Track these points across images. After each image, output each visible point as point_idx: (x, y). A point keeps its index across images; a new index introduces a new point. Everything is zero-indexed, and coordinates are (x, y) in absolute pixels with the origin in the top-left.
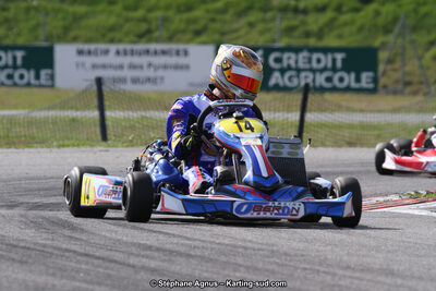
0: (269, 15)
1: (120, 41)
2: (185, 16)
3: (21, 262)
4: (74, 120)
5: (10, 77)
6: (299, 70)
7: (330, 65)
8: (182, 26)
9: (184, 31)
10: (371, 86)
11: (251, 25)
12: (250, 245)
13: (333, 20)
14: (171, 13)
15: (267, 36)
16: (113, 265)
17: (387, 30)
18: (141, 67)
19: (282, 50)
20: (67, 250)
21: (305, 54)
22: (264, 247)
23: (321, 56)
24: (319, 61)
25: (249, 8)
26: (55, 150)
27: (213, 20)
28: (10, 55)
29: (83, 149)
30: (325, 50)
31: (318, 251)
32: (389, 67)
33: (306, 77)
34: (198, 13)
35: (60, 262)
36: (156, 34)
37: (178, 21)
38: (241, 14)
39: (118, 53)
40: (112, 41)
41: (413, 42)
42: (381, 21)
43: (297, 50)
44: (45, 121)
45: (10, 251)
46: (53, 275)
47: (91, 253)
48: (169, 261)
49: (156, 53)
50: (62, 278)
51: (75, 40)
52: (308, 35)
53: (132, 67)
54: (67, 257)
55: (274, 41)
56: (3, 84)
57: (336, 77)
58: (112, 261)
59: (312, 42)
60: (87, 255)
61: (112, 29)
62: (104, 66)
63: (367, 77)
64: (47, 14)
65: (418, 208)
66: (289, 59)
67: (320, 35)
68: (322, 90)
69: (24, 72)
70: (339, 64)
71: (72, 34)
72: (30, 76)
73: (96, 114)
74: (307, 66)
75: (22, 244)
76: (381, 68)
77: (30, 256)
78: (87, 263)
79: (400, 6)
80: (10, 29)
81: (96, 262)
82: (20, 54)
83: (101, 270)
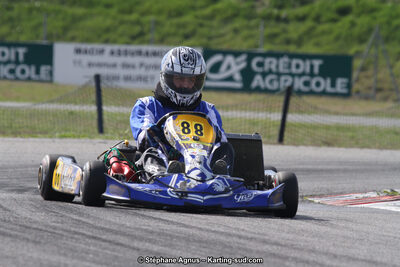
0: (253, 22)
1: (115, 42)
2: (176, 21)
3: (35, 242)
4: (71, 113)
5: (12, 71)
6: (279, 74)
7: (308, 70)
8: (173, 30)
9: (175, 35)
10: (345, 91)
11: (236, 31)
12: (243, 233)
13: (312, 29)
14: (162, 18)
15: (251, 42)
16: (119, 248)
17: (361, 40)
18: (133, 67)
19: (265, 55)
20: (76, 233)
21: (285, 59)
22: (257, 236)
23: (300, 62)
24: (298, 66)
25: (235, 16)
26: (57, 140)
27: (201, 25)
28: (13, 51)
29: (83, 140)
30: (304, 57)
31: (306, 241)
32: (363, 74)
33: (286, 81)
34: (188, 18)
35: (71, 243)
36: (149, 37)
37: (169, 26)
38: (227, 20)
39: (112, 53)
40: (107, 41)
41: (385, 52)
42: (356, 31)
43: (278, 56)
44: (46, 113)
45: (24, 232)
46: (65, 255)
47: (99, 236)
48: (171, 246)
49: (147, 54)
50: (73, 258)
51: (73, 39)
52: (288, 42)
53: (126, 66)
54: (77, 239)
55: (257, 47)
56: (5, 78)
57: (314, 82)
58: (118, 244)
59: (292, 49)
60: (94, 238)
61: (108, 30)
62: (100, 65)
63: (342, 83)
64: (48, 15)
65: (395, 205)
66: (271, 63)
67: (299, 42)
68: (300, 93)
69: (25, 67)
70: (316, 70)
71: (70, 34)
72: (30, 71)
73: (94, 108)
74: (287, 71)
75: (35, 226)
76: (355, 75)
77: (42, 237)
78: (95, 245)
79: (375, 18)
80: (13, 27)
81: (103, 244)
82: (22, 51)
83: (109, 252)
